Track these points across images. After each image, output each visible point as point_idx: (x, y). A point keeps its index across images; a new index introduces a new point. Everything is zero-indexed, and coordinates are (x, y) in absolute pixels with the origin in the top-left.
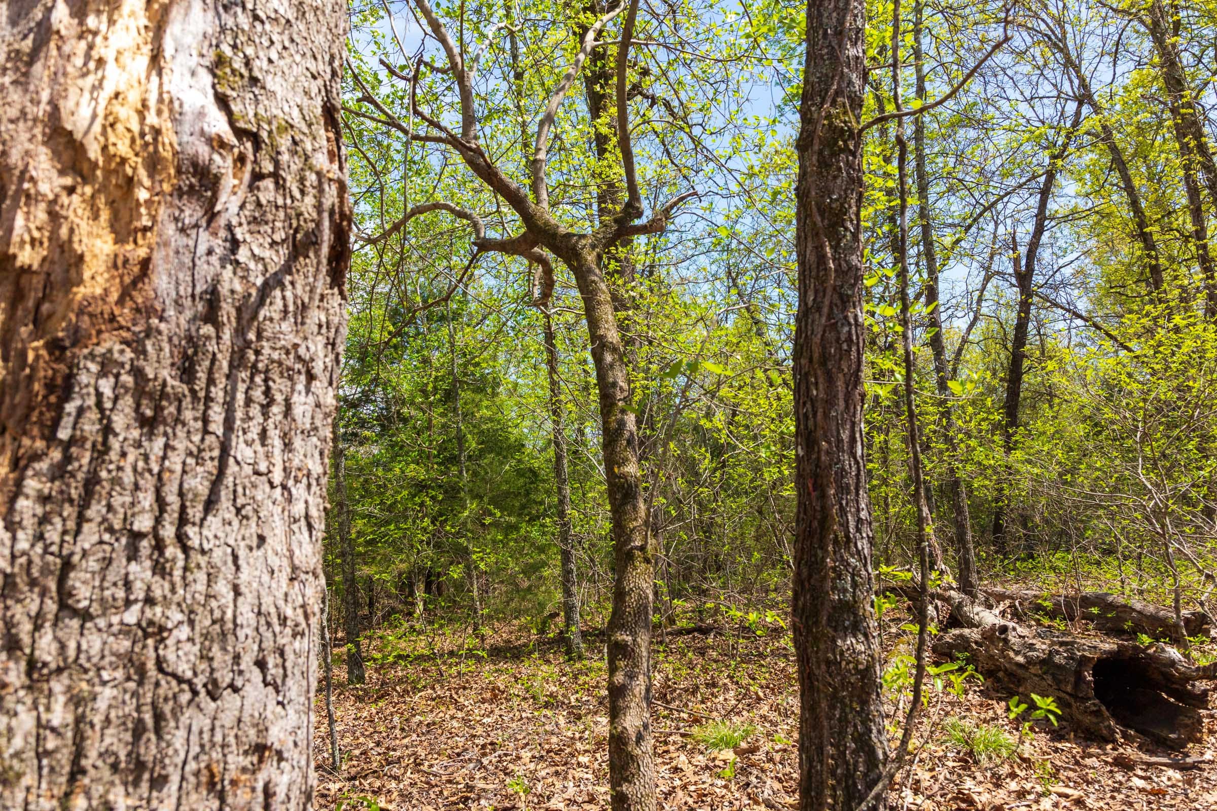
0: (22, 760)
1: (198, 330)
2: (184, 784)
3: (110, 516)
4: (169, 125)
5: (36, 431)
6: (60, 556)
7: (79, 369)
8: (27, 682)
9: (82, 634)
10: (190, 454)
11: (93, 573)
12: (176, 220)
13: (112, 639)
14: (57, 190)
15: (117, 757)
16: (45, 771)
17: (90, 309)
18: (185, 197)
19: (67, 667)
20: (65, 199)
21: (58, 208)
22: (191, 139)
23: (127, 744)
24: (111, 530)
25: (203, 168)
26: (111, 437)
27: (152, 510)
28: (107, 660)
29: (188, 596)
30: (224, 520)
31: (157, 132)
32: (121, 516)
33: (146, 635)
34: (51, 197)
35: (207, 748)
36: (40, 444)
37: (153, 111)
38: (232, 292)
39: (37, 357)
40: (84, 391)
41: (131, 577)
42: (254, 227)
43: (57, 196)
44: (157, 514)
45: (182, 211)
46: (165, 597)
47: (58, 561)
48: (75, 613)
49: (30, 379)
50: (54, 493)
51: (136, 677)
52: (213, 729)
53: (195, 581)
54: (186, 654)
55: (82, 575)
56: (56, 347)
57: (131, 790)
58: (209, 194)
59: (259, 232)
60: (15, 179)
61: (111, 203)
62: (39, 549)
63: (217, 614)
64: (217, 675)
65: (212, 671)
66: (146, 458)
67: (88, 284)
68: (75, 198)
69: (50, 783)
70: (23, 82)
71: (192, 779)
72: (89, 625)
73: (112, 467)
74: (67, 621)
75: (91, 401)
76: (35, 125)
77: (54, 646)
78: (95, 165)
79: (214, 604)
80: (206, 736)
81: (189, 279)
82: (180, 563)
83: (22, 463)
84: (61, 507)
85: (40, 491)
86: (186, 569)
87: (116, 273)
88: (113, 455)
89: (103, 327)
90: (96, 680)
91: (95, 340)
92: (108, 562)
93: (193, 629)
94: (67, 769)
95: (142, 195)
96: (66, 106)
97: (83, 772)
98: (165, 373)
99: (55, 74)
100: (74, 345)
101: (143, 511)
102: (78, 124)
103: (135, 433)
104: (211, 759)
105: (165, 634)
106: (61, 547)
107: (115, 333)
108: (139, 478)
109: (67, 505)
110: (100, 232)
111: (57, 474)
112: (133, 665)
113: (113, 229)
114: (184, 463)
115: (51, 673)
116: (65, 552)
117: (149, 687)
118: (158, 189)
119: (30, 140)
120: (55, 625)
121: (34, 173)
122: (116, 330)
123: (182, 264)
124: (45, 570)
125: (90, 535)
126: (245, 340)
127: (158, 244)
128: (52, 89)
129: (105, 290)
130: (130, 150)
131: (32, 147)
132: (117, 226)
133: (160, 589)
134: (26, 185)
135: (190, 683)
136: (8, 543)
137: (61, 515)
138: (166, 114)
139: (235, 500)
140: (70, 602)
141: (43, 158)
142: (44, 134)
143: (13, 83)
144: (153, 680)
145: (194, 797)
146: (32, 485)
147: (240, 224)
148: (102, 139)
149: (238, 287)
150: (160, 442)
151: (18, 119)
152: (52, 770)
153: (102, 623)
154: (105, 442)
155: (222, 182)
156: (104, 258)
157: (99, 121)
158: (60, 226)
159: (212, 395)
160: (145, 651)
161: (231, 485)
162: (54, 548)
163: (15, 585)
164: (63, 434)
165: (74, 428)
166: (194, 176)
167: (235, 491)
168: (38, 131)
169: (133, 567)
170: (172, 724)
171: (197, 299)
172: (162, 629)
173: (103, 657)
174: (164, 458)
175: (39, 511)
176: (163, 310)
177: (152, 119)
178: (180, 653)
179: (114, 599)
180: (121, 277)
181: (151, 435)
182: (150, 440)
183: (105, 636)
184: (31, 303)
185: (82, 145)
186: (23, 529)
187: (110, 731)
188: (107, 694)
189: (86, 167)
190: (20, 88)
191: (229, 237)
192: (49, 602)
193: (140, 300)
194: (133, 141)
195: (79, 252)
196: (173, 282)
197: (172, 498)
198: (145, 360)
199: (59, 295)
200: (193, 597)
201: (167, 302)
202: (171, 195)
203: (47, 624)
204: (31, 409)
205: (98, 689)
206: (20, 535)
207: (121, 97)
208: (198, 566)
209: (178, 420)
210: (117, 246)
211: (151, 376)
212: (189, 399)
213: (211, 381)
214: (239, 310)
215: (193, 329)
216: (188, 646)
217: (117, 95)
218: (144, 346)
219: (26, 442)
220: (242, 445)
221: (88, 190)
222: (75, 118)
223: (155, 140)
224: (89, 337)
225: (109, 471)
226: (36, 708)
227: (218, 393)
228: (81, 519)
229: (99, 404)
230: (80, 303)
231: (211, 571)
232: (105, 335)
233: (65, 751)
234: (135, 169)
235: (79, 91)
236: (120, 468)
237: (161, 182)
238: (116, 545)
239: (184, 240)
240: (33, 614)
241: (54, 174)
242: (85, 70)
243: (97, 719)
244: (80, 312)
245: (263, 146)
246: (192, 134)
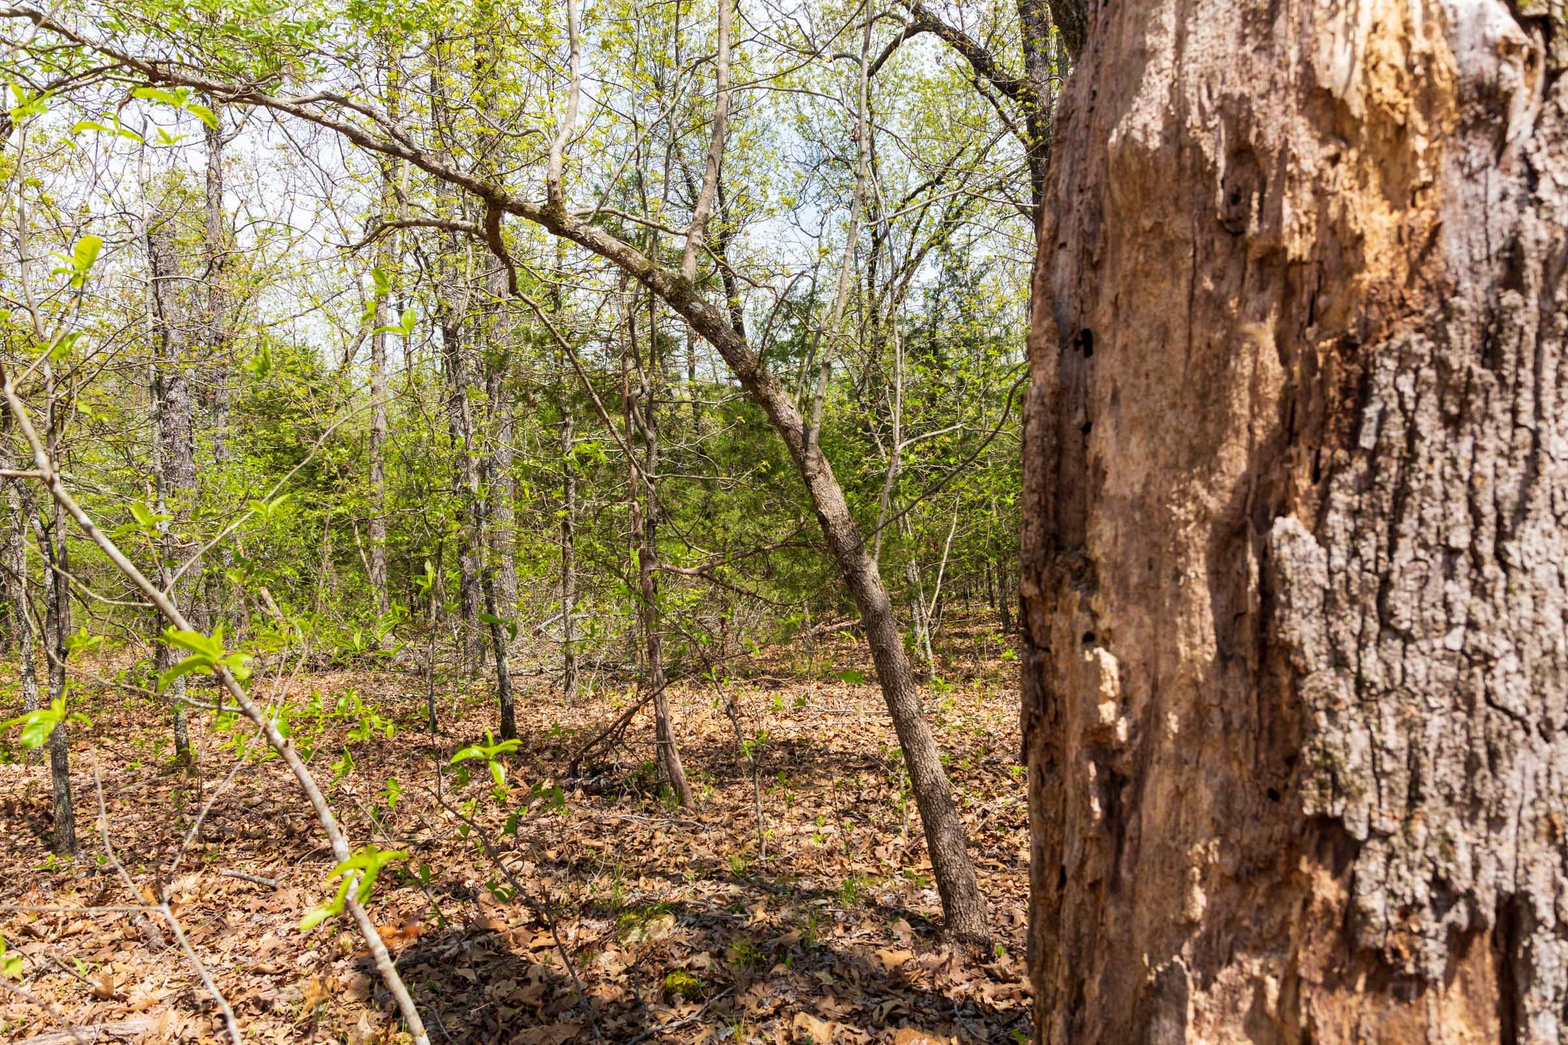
0: (1362, 777)
1: (1499, 299)
2: (1521, 830)
3: (1423, 530)
4: (1443, 44)
5: (1334, 441)
6: (1376, 572)
7: (1375, 368)
8: (1357, 700)
9: (1404, 656)
10: (1501, 454)
11: (1411, 592)
12: (1461, 165)
13: (1436, 664)
14: (1321, 163)
15: (1451, 789)
16: (1384, 791)
17: (1378, 297)
18: (1470, 133)
19: (1393, 690)
20: (1330, 172)
21: (1323, 185)
22: (1474, 54)
23: (1460, 777)
24: (1425, 545)
25: (1489, 89)
26: (1417, 442)
27: (1467, 524)
28: (1433, 685)
29: (1514, 622)
30: (1543, 531)
31: (1429, 58)
32: (1434, 530)
33: (1472, 664)
34: (1315, 173)
35: (1545, 795)
36: (1341, 454)
37: (1419, 32)
38: (1538, 242)
39: (1328, 360)
40: (1384, 392)
41: (1451, 598)
42: (1555, 148)
43: (1321, 170)
44: (1472, 526)
45: (1467, 151)
46: (1488, 622)
47: (1376, 578)
48: (1397, 633)
49: (1322, 383)
50: (1364, 507)
51: (1464, 708)
52: (1549, 775)
53: (1519, 604)
54: (1516, 688)
55: (1402, 594)
56: (1347, 346)
57: (1467, 825)
58: (1499, 120)
59: (1561, 152)
60: (1274, 162)
61: (1380, 164)
62: (1355, 565)
63: (1548, 645)
64: (1550, 714)
65: (1546, 709)
66: (1454, 462)
67: (1372, 268)
68: (1341, 167)
69: (1390, 804)
70: (1266, 46)
71: (1530, 827)
72: (1411, 647)
73: (1421, 476)
74: (1389, 641)
75: (1393, 404)
76: (1287, 93)
77: (1380, 667)
78: (1358, 123)
79: (1542, 632)
80: (1543, 781)
81: (1482, 237)
82: (1501, 584)
83: (1324, 474)
84: (1374, 521)
85: (1349, 504)
86: (1507, 590)
87: (1401, 249)
88: (1422, 462)
89: (1393, 315)
90: (1423, 706)
91: (1386, 333)
92: (1425, 580)
93: (1521, 659)
94: (1405, 794)
95: (1420, 144)
96: (1319, 59)
97: (1422, 798)
98: (1468, 360)
99: (1301, 24)
100: (1365, 341)
101: (1457, 524)
102: (1336, 78)
103: (1440, 435)
104: (1549, 807)
105: (1492, 663)
106: (1377, 564)
107: (1407, 320)
108: (1448, 486)
109: (1379, 520)
110: (1371, 201)
111: (1364, 486)
112: (1460, 694)
113: (1386, 196)
114: (1495, 466)
115: (1379, 693)
116: (1381, 569)
117: (1479, 720)
118: (1437, 132)
119: (1284, 113)
120: (1378, 645)
121: (1295, 151)
122: (1406, 316)
123: (1473, 220)
124: (1364, 587)
125: (1405, 551)
126: (1554, 303)
127: (1443, 201)
128: (1300, 44)
129: (1392, 271)
130: (1397, 92)
131: (1287, 120)
132: (1388, 189)
133: (1483, 613)
134: (1289, 167)
135: (1522, 720)
136: (1324, 559)
137: (1374, 530)
138: (1437, 32)
139: (1552, 506)
140: (1392, 622)
141: (1301, 130)
142: (1298, 101)
143: (1255, 51)
144: (1483, 713)
145: (1533, 846)
146: (1340, 498)
147: (1539, 149)
148: (1364, 88)
149: (1544, 235)
150: (1467, 443)
151: (1268, 92)
152: (1391, 791)
153: (1424, 646)
154: (1411, 447)
155: (1514, 99)
156: (1385, 232)
157: (1359, 66)
158: (1328, 204)
159: (1521, 379)
160: (1472, 681)
161: (1548, 488)
162: (1370, 566)
163: (1335, 601)
164: (1367, 441)
165: (1378, 434)
166: (1479, 103)
167: (1552, 496)
168: (1291, 100)
169: (1450, 586)
170: (1506, 763)
171: (1493, 260)
172: (1488, 657)
173: (1429, 682)
174: (1474, 460)
175: (1350, 525)
176: (1457, 283)
177: (1420, 44)
178: (1510, 685)
179: (1435, 621)
180: (1408, 252)
181: (1457, 436)
182: (1457, 441)
183: (1428, 660)
184: (1305, 299)
185: (1343, 102)
186: (1337, 544)
187: (1442, 761)
188: (1436, 723)
189: (1348, 127)
190: (1264, 54)
191: (1525, 169)
192: (1370, 620)
193: (1430, 276)
194: (1399, 78)
195: (1358, 232)
196: (1465, 246)
197: (1487, 509)
198: (1449, 348)
199: (1335, 286)
200: (1519, 623)
201: (1461, 272)
202: (1453, 135)
203: (1371, 644)
204: (1327, 416)
205: (1426, 715)
206: (1335, 550)
207: (1380, 28)
208: (1522, 587)
209: (1488, 416)
210: (1397, 215)
211: (1456, 367)
212: (1496, 389)
213: (1520, 362)
214: (1546, 264)
215: (1492, 298)
216: (1517, 679)
217: (1375, 27)
218: (1445, 332)
219: (1326, 452)
220: (1555, 437)
221: (1353, 154)
222: (1332, 71)
223: (1428, 70)
224: (1380, 330)
225: (1419, 480)
226: (1368, 728)
227: (1526, 375)
228: (1394, 535)
229: (1402, 405)
230: (1368, 292)
231: (1537, 593)
232: (1398, 325)
233: (1402, 774)
234: (1406, 114)
235: (1330, 37)
236: (1428, 477)
237: (1440, 121)
238: (1431, 562)
239: (1472, 189)
240: (1356, 632)
241: (1315, 145)
242: (1333, 8)
243: (1431, 748)
244: (1369, 303)
245: (1558, 29)
246: (1472, 48)
